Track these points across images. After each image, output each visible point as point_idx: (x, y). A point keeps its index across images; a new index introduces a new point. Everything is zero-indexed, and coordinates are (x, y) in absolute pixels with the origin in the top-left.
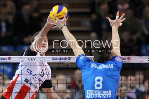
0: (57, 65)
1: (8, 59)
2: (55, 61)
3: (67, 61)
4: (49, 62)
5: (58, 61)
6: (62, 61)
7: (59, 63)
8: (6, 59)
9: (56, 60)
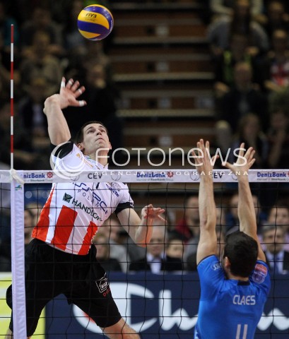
0: (146, 187)
1: (46, 176)
2: (141, 180)
3: (167, 180)
4: (130, 182)
5: (147, 180)
6: (155, 180)
7: (149, 183)
8: (43, 176)
9: (143, 178)
